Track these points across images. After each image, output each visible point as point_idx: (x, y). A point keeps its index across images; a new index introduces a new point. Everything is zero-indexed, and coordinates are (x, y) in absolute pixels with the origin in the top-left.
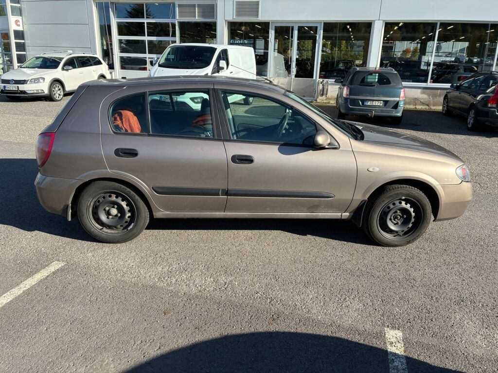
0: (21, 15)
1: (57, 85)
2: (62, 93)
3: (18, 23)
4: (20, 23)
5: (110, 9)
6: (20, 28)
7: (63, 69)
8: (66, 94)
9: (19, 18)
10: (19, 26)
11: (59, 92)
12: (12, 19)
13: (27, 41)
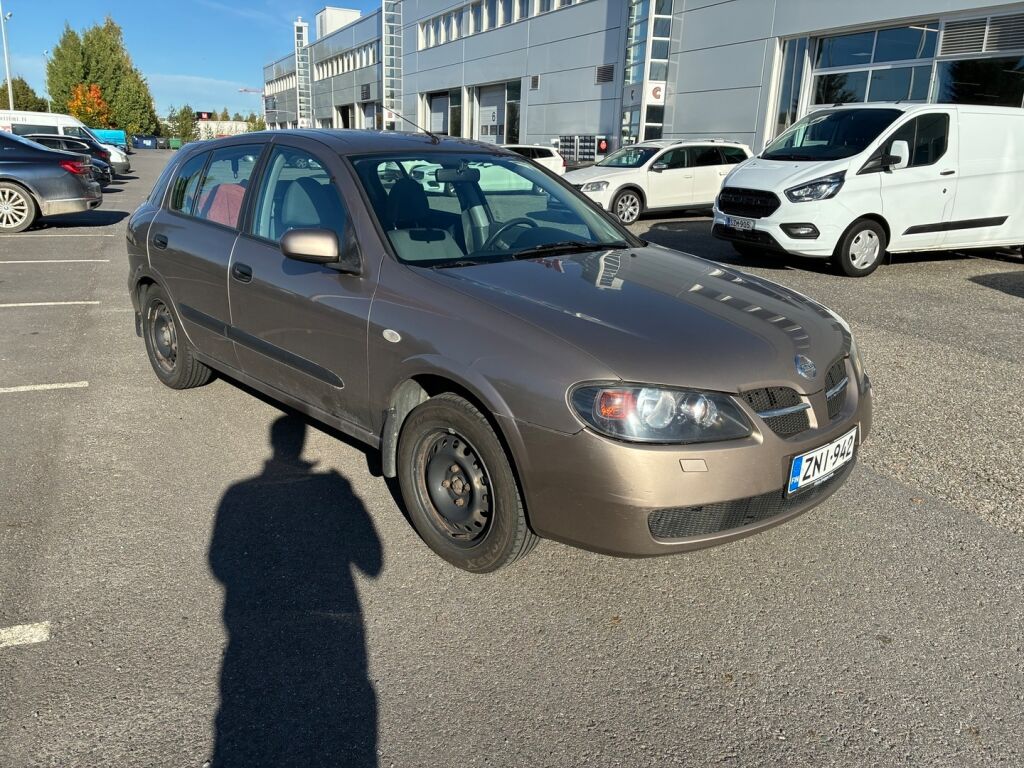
0: (666, 79)
1: (631, 196)
2: (637, 213)
3: (658, 93)
4: (662, 93)
5: (807, 52)
6: (659, 102)
7: (651, 168)
8: (645, 216)
9: (662, 84)
10: (658, 97)
11: (631, 209)
12: (649, 86)
13: (667, 125)
